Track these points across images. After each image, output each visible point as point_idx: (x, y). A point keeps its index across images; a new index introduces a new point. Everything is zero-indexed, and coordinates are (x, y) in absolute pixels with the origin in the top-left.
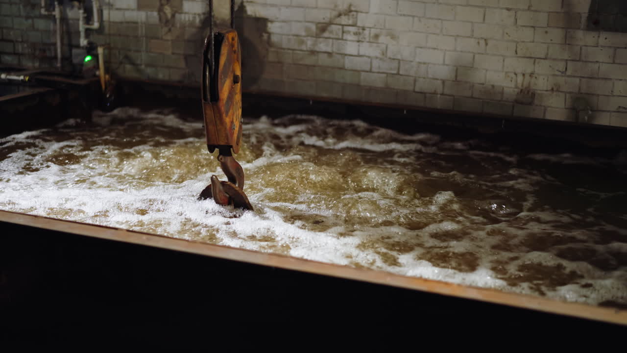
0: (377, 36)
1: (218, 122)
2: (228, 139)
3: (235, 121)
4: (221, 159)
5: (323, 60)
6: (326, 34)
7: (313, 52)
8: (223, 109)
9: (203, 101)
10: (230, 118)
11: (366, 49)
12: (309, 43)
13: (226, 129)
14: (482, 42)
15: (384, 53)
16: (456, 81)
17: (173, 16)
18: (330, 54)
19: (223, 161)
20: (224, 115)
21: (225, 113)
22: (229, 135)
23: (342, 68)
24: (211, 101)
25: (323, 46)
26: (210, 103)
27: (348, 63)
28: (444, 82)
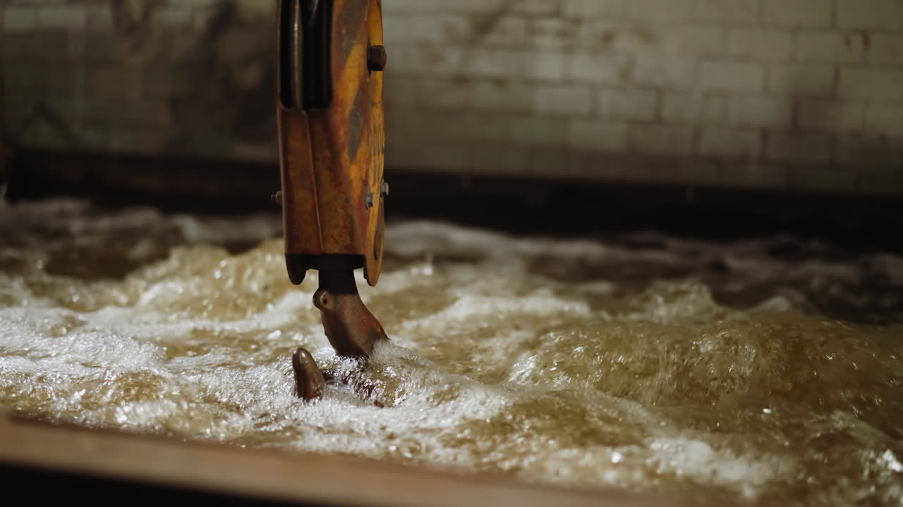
0: (608, 38)
1: (325, 176)
2: (352, 235)
3: (371, 182)
4: (325, 301)
5: (485, 96)
6: (492, 38)
7: (461, 80)
8: (342, 134)
9: (280, 106)
10: (361, 170)
11: (586, 67)
12: (453, 60)
13: (347, 200)
14: (857, 41)
15: (625, 74)
16: (795, 129)
17: (146, 15)
18: (499, 82)
19: (329, 306)
20: (345, 155)
21: (347, 150)
22: (356, 220)
23: (527, 113)
24: (307, 105)
25: (484, 64)
26: (304, 113)
27: (542, 100)
28: (765, 133)
